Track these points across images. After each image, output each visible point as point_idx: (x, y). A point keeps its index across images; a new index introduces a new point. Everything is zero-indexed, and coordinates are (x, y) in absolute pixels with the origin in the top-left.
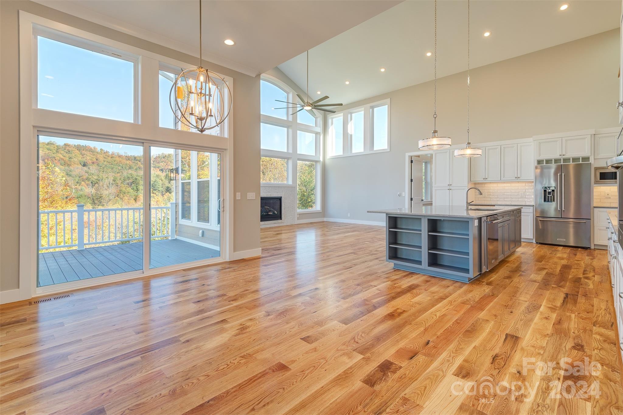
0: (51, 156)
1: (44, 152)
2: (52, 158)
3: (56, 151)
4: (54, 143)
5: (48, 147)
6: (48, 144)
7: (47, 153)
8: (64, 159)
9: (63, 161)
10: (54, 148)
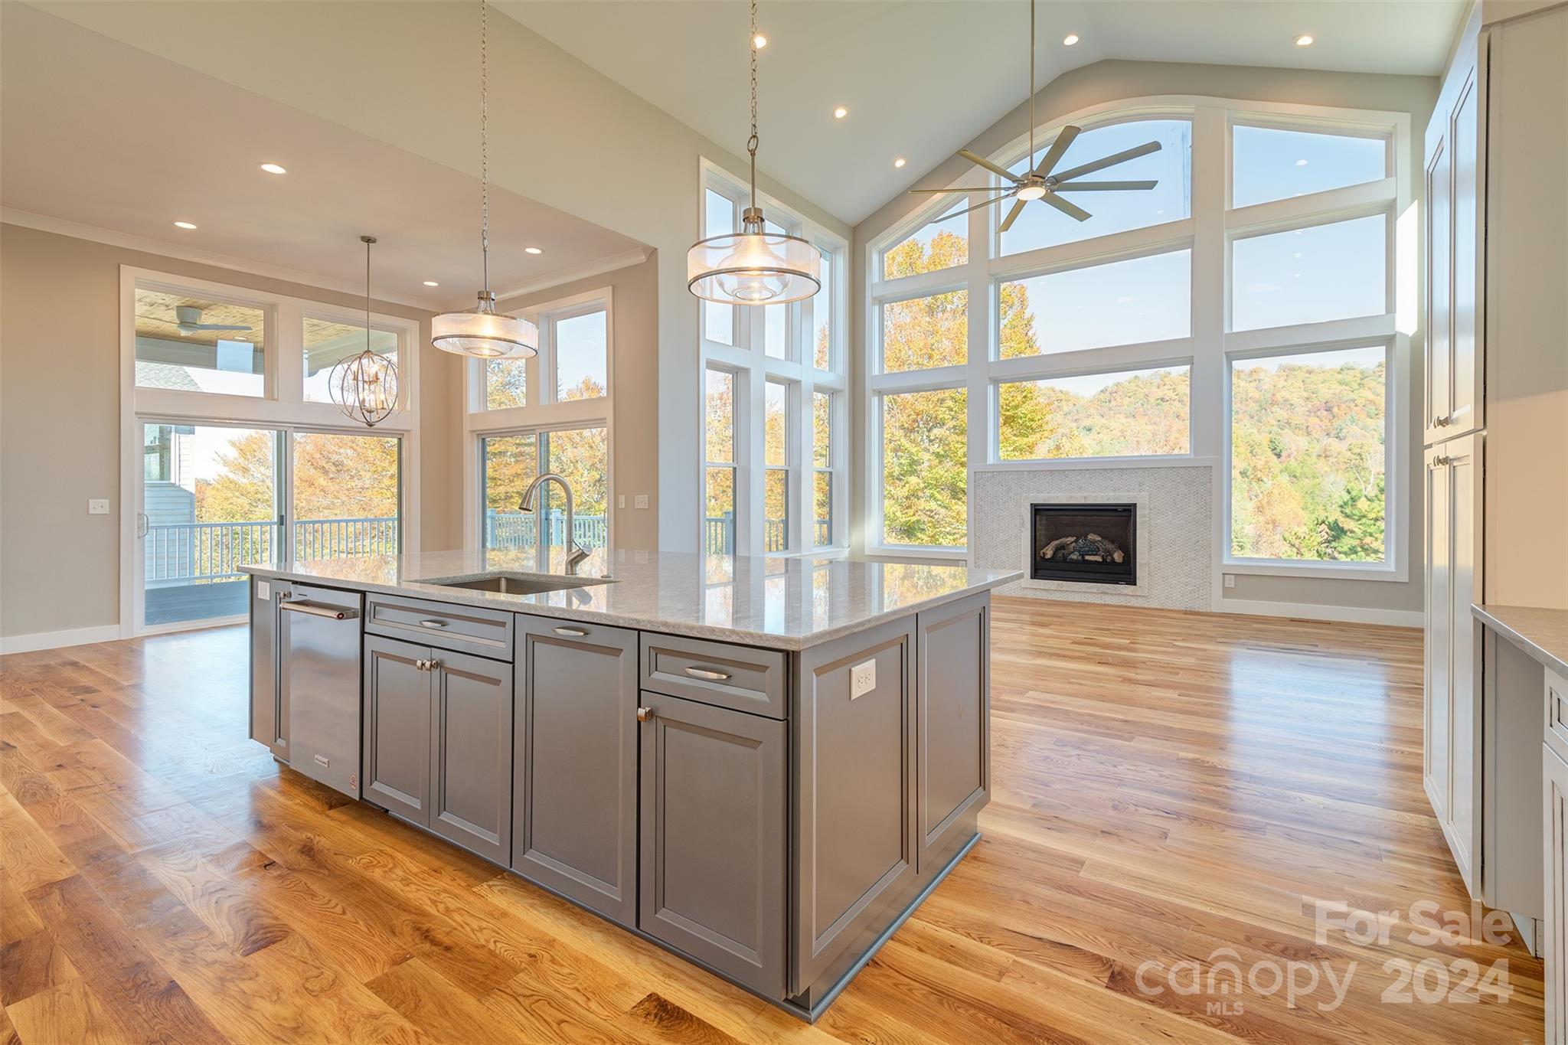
0: (1345, 399)
1: (1331, 391)
2: (1347, 404)
3: (1359, 384)
4: (1355, 366)
5: (1340, 376)
6: (1341, 370)
7: (1338, 391)
8: (1377, 402)
9: (1373, 408)
10: (1355, 377)
